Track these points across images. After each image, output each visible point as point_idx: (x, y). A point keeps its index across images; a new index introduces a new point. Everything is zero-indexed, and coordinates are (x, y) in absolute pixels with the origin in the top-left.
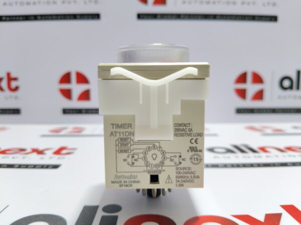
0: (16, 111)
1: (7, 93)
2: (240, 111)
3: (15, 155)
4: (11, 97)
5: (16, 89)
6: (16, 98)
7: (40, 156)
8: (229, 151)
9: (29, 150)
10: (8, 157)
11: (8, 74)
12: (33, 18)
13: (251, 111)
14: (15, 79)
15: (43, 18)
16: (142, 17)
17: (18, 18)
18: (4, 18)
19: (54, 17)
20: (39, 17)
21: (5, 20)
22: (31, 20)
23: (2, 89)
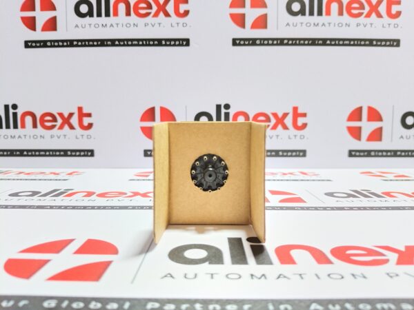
1: (79, 131)
4: (82, 136)
5: (90, 126)
8: (350, 196)
9: (130, 194)
12: (109, 43)
14: (89, 115)
15: (122, 43)
16: (238, 42)
17: (91, 43)
18: (75, 43)
19: (135, 42)
20: (117, 43)
21: (77, 46)
22: (107, 45)
23: (72, 127)
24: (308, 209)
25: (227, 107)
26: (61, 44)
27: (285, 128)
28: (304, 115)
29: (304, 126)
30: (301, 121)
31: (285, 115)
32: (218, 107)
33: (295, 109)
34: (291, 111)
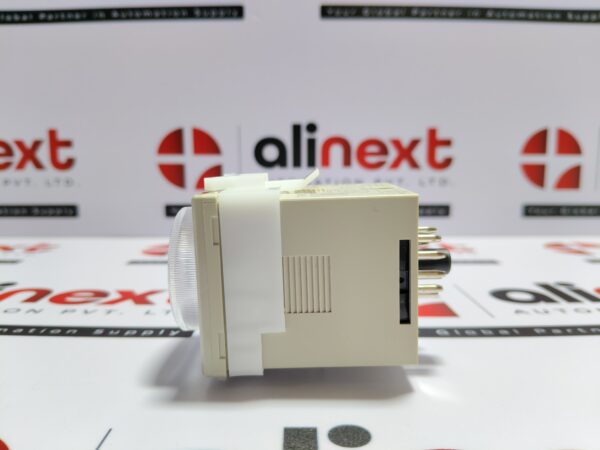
0: (69, 211)
1: (51, 172)
2: (531, 211)
3: (89, 307)
4: (58, 181)
5: (70, 163)
6: (68, 182)
7: (143, 308)
8: (538, 298)
9: (114, 296)
10: (74, 311)
11: (52, 134)
12: (102, 15)
13: (555, 211)
14: (67, 144)
15: (123, 15)
16: (330, 12)
17: (70, 16)
18: (42, 16)
19: (147, 14)
20: (115, 14)
21: (45, 21)
22: (98, 19)
23: (38, 165)
24: (462, 333)
25: (312, 128)
26: (16, 18)
27: (414, 165)
28: (447, 143)
29: (447, 162)
30: (441, 154)
31: (414, 143)
32: (297, 129)
33: (432, 133)
34: (423, 136)
